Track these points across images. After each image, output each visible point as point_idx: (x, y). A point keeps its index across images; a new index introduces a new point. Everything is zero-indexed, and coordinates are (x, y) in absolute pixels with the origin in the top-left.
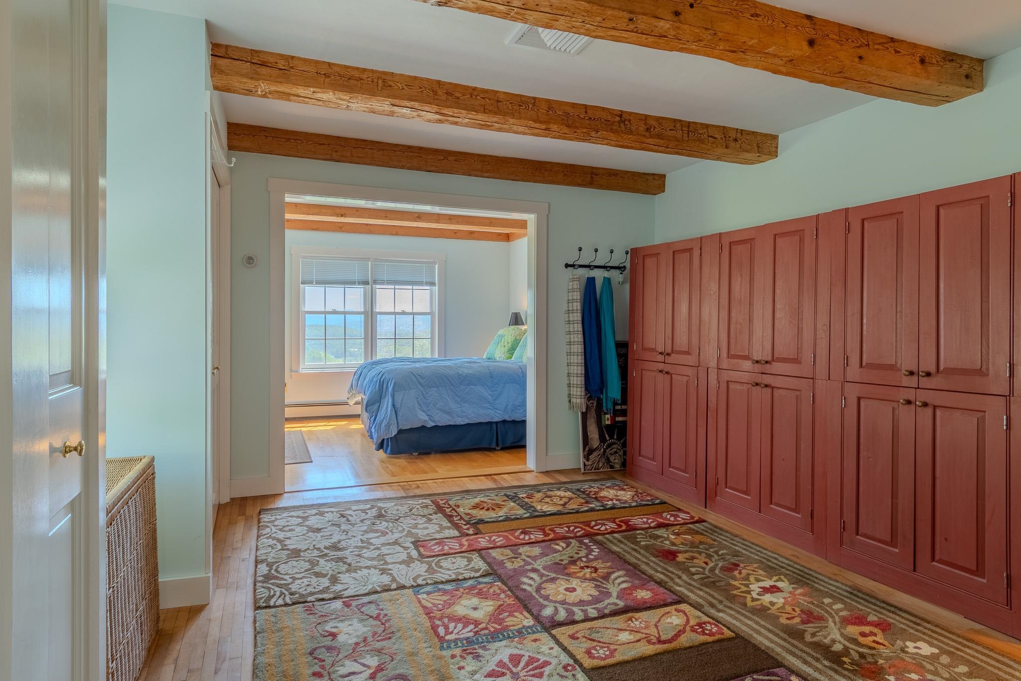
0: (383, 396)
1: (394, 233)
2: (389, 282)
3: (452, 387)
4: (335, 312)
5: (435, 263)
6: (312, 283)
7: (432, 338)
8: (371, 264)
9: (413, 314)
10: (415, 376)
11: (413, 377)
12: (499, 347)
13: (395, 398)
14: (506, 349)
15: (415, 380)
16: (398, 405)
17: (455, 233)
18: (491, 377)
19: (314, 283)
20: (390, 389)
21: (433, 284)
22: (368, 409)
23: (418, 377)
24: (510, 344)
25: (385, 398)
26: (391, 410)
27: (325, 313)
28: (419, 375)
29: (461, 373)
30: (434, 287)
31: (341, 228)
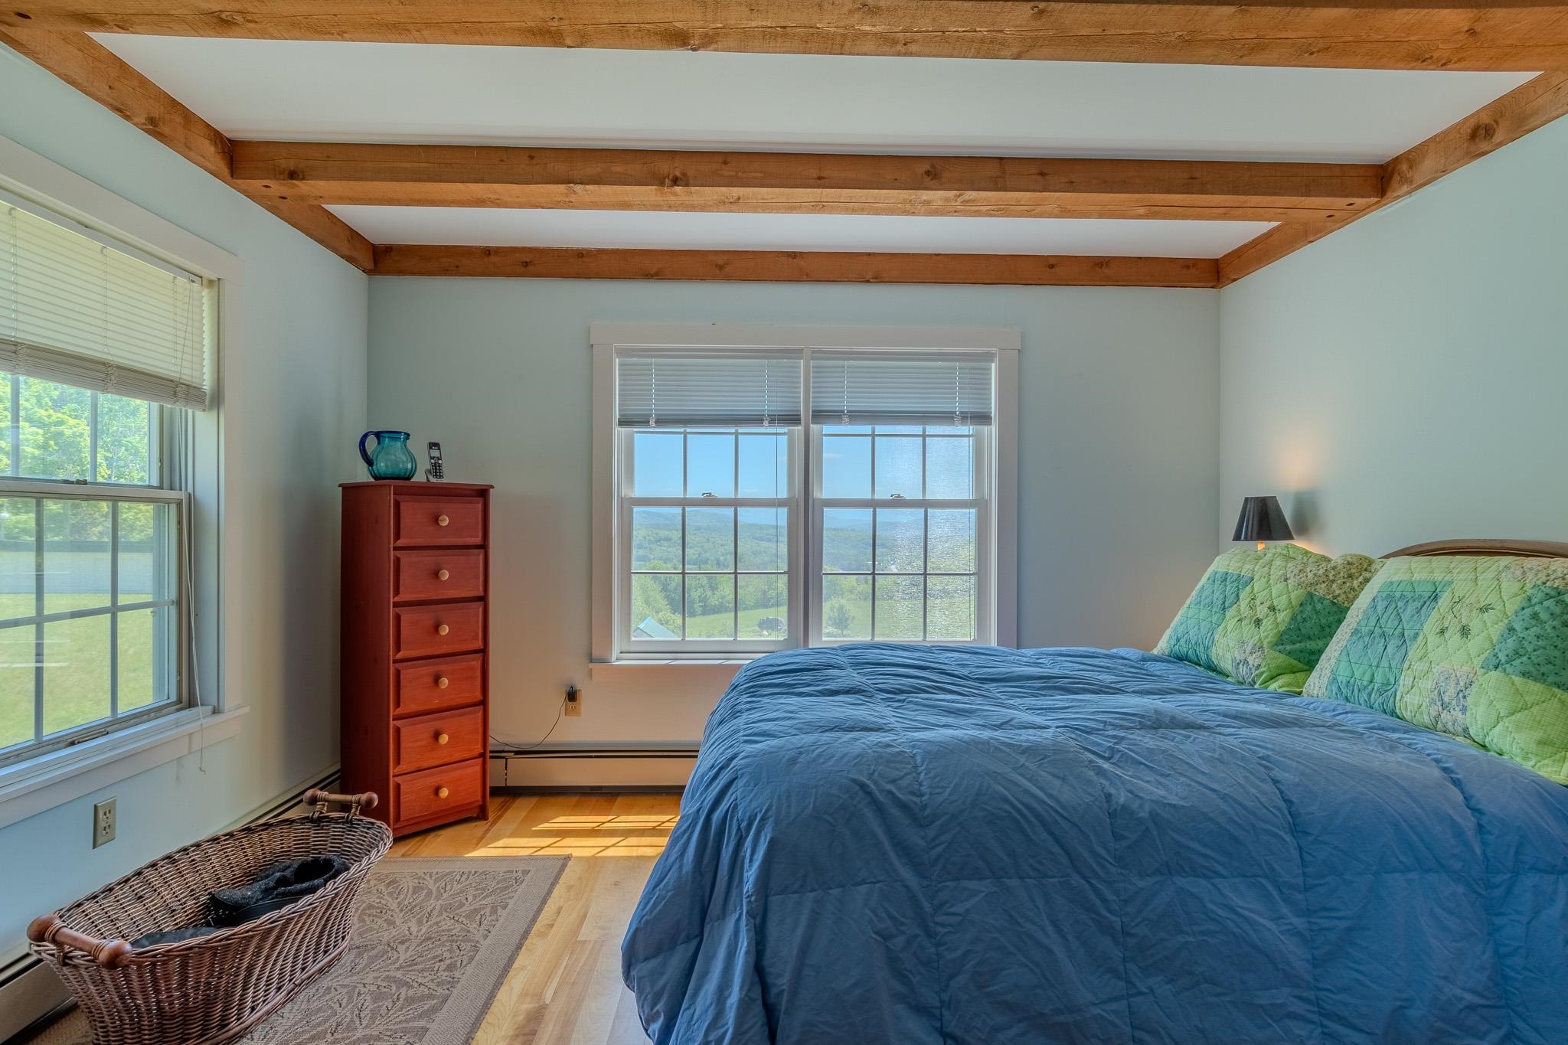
0: (715, 908)
1: (869, 276)
2: (856, 416)
3: (1076, 880)
4: (709, 501)
5: (988, 357)
6: (646, 423)
7: (981, 574)
8: (807, 366)
9: (925, 504)
10: (879, 809)
11: (869, 814)
12: (1231, 624)
13: (773, 931)
14: (1268, 631)
15: (880, 832)
16: (781, 980)
17: (1052, 266)
18: (1297, 828)
19: (652, 423)
20: (751, 874)
21: (983, 418)
22: (634, 973)
23: (896, 812)
24: (1283, 616)
25: (723, 915)
26: (744, 1005)
27: (684, 503)
28: (903, 806)
29: (1122, 798)
30: (986, 428)
31: (721, 267)
